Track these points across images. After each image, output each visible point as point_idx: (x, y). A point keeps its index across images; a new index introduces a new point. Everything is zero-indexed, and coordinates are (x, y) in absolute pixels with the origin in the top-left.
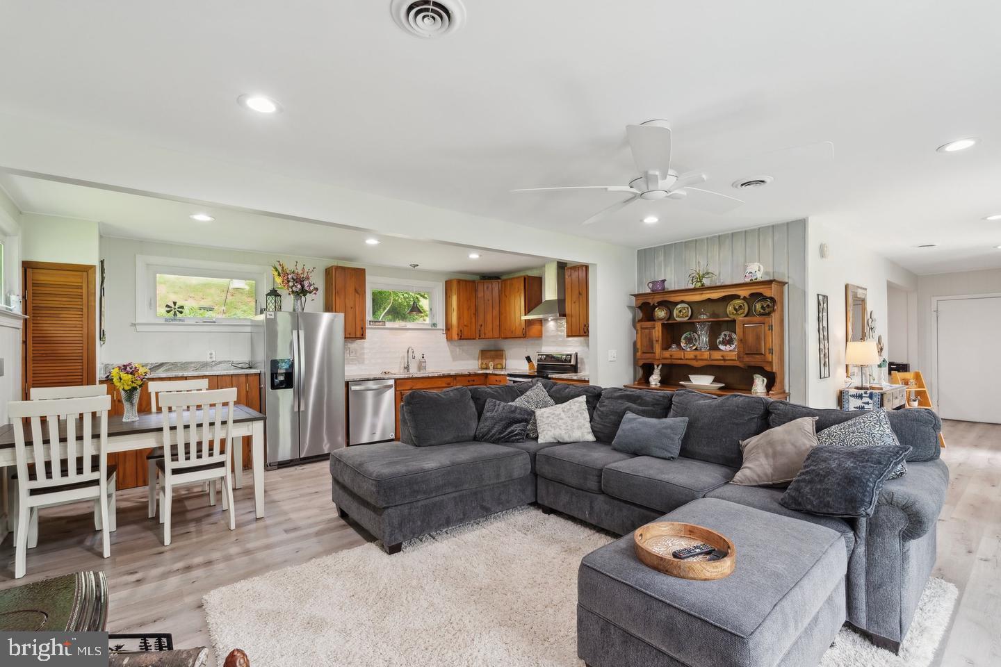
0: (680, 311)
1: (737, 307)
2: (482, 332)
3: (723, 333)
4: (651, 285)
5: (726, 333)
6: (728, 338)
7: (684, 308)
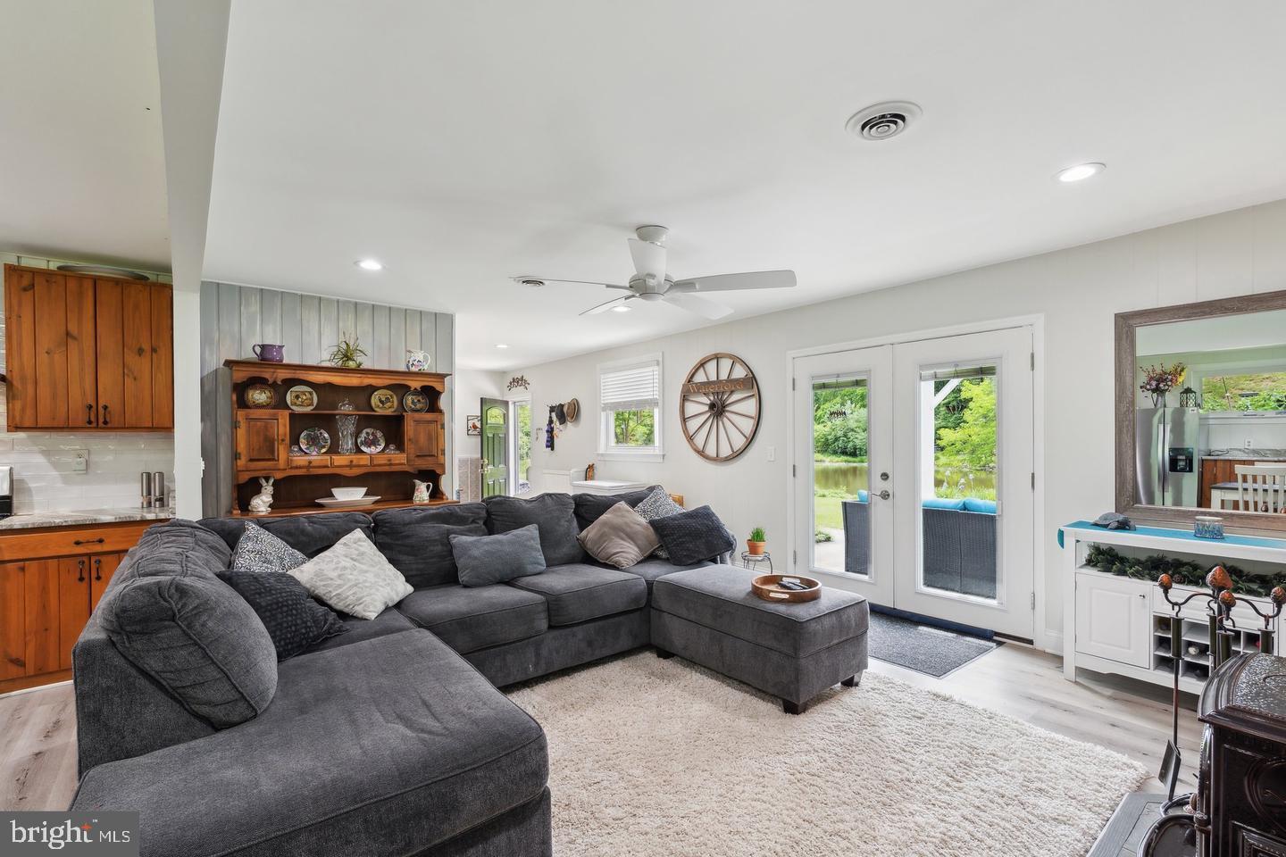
0: (297, 397)
1: (383, 399)
3: (364, 431)
4: (258, 350)
5: (368, 430)
6: (371, 437)
7: (304, 393)
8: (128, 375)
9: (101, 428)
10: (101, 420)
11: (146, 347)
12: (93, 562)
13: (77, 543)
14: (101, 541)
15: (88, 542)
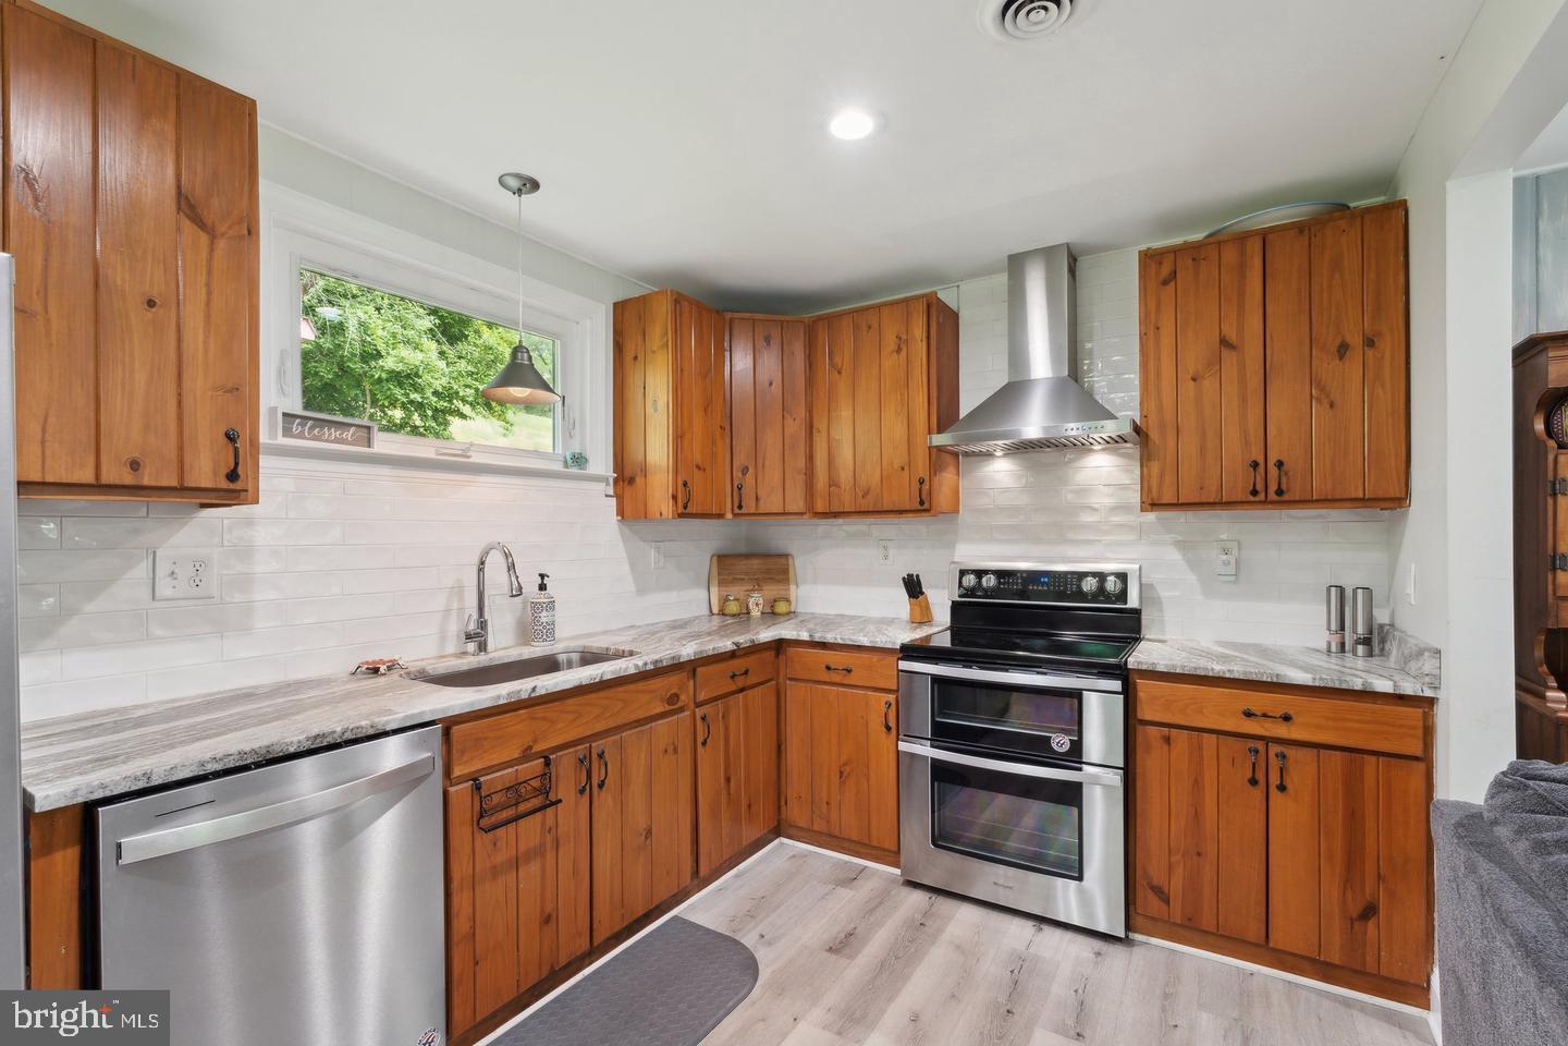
2: (748, 491)
8: (1319, 400)
9: (1272, 502)
10: (1273, 487)
11: (1355, 340)
12: (1272, 754)
13: (1248, 714)
14: (1287, 718)
15: (1265, 715)
